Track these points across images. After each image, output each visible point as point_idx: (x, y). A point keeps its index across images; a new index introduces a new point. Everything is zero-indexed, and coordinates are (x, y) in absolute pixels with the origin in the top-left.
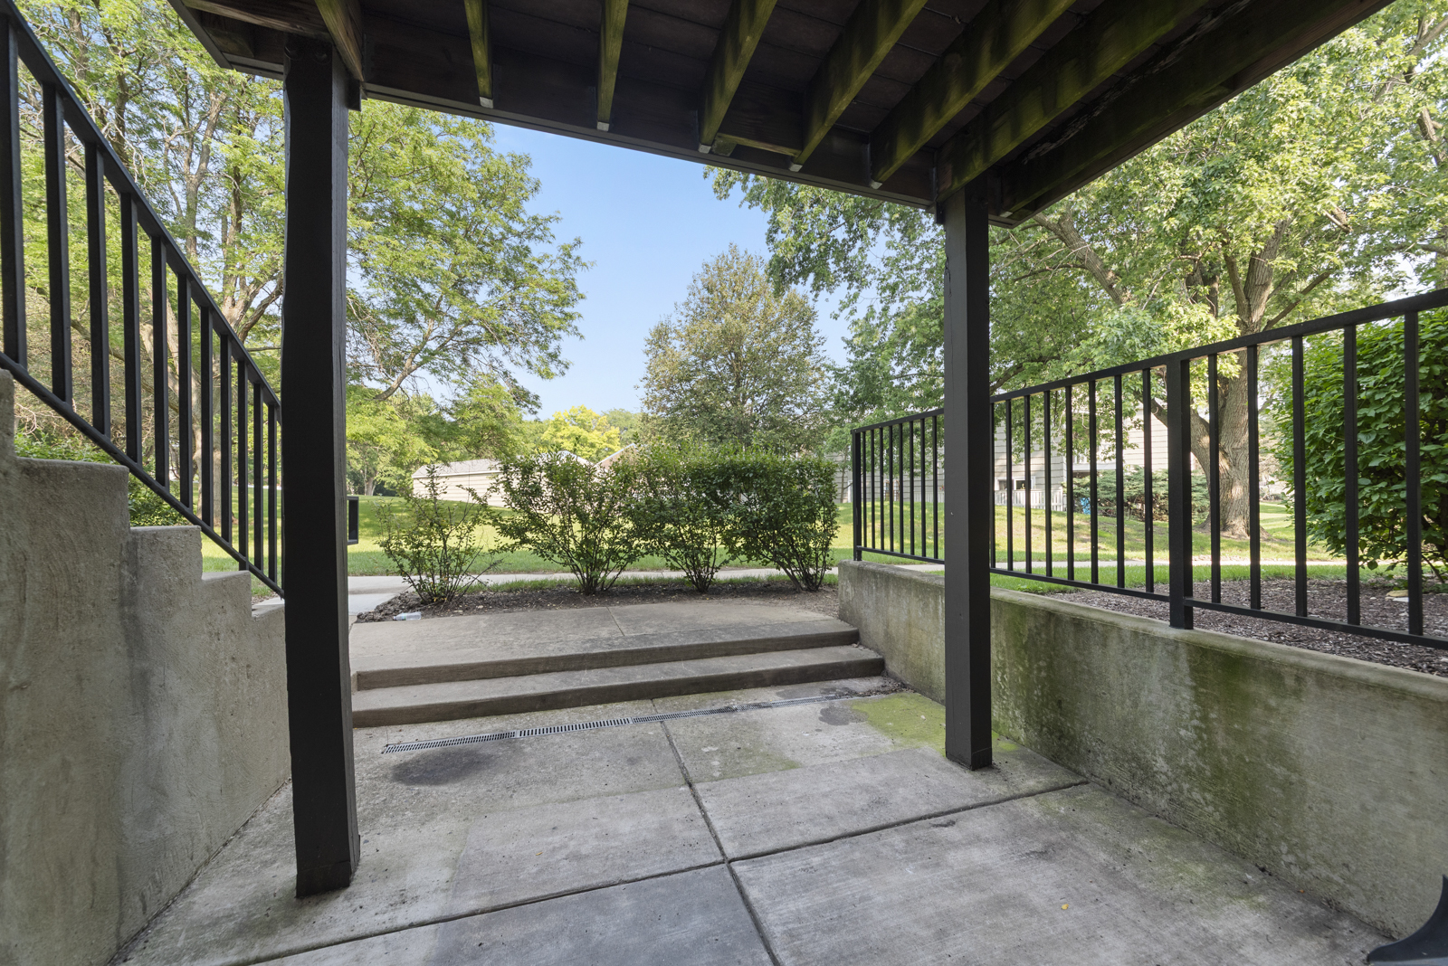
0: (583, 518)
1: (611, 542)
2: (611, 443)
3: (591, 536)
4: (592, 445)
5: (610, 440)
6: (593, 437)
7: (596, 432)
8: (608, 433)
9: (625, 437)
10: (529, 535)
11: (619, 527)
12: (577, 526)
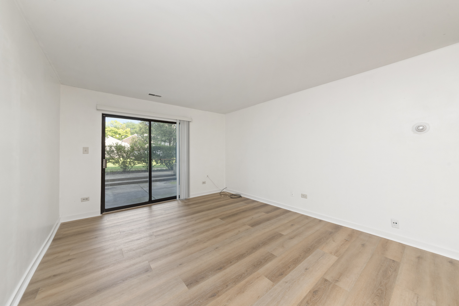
0: (123, 157)
1: (130, 162)
2: (127, 133)
3: (125, 161)
4: (119, 134)
5: (126, 132)
6: (120, 131)
7: (121, 130)
8: (126, 130)
9: (132, 131)
10: (111, 160)
11: (131, 159)
12: (121, 159)
